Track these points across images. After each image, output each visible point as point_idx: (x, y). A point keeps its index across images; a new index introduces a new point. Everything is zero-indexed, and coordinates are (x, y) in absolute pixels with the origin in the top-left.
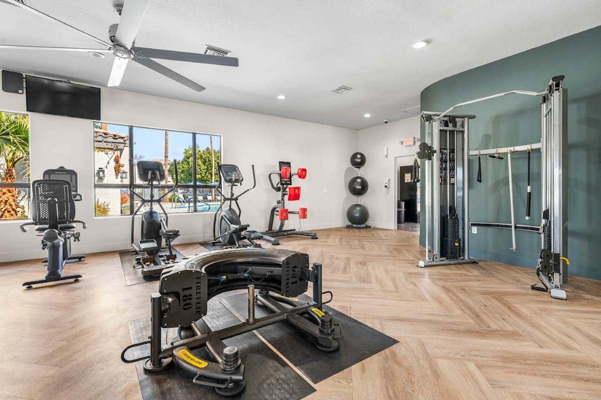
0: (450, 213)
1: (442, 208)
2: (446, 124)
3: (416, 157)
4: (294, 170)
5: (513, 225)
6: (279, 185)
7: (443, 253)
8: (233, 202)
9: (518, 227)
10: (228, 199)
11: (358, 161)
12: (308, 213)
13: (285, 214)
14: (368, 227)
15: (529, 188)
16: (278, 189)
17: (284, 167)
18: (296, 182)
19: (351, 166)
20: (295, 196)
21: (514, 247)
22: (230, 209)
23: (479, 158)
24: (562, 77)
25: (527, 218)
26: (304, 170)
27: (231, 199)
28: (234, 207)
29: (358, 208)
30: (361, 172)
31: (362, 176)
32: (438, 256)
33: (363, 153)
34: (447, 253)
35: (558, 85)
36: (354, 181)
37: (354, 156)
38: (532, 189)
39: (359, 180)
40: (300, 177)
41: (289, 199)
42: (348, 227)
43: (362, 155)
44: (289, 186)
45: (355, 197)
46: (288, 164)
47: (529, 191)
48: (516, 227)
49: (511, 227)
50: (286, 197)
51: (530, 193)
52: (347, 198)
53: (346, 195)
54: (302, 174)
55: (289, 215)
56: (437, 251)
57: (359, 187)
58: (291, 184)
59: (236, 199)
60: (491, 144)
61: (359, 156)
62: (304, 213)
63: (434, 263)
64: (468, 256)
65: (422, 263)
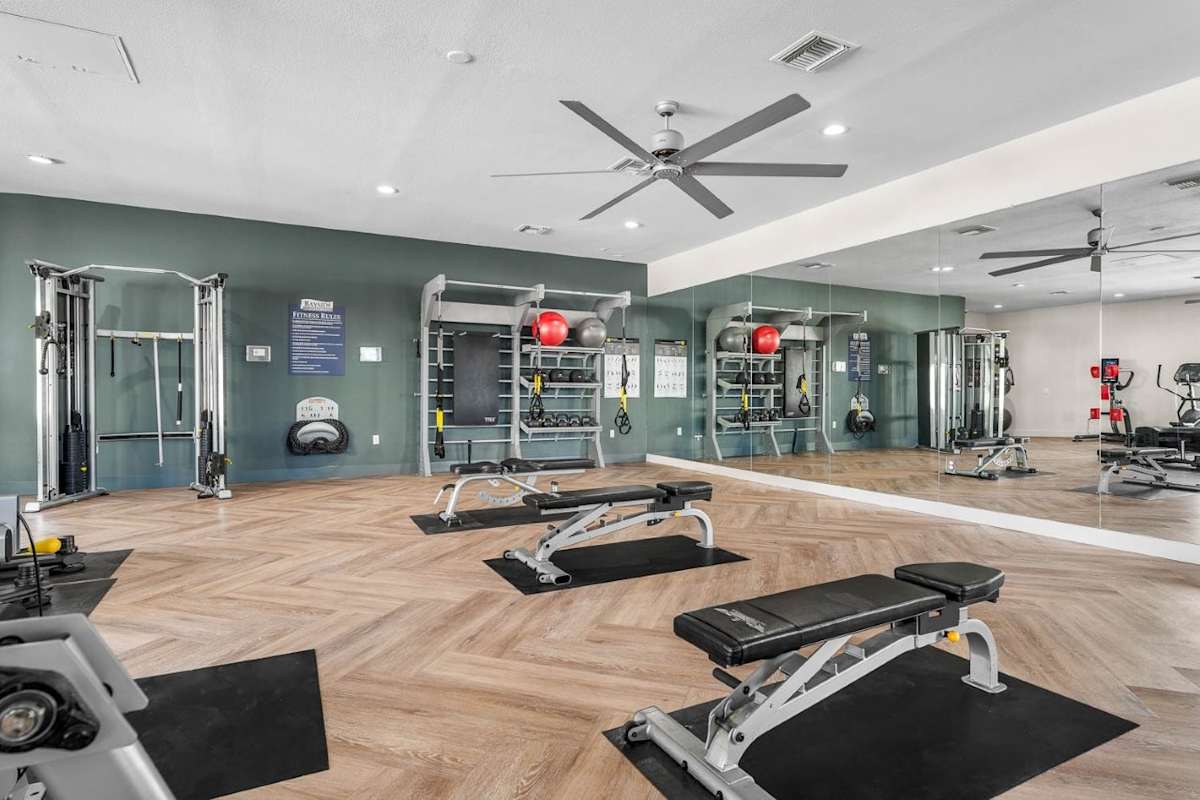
0: (72, 423)
1: (63, 416)
2: (65, 286)
5: (160, 433)
7: (63, 486)
9: (166, 436)
15: (180, 386)
21: (161, 461)
23: (112, 341)
24: (227, 276)
25: (178, 423)
32: (57, 492)
34: (68, 484)
35: (222, 281)
38: (183, 387)
47: (180, 390)
48: (163, 436)
49: (157, 436)
51: (181, 392)
56: (54, 482)
60: (120, 323)
63: (52, 503)
64: (96, 486)
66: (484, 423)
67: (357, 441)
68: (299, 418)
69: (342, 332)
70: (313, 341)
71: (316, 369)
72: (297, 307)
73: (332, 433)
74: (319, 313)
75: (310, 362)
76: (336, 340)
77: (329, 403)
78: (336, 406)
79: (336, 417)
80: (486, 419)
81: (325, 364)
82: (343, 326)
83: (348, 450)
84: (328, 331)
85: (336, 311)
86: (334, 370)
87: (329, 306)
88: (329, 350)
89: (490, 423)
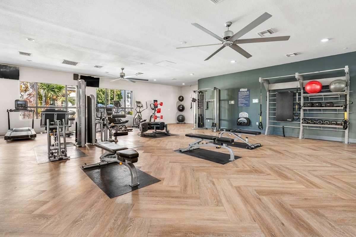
1: (199, 115)
2: (200, 93)
3: (191, 101)
4: (158, 103)
6: (154, 108)
7: (199, 127)
8: (140, 113)
10: (138, 112)
11: (181, 99)
12: (163, 117)
13: (156, 118)
14: (185, 123)
16: (153, 109)
17: (155, 102)
18: (159, 107)
19: (178, 100)
20: (159, 111)
22: (139, 115)
26: (162, 103)
27: (139, 112)
28: (140, 115)
29: (181, 116)
30: (182, 103)
31: (183, 105)
33: (183, 96)
36: (179, 106)
37: (180, 97)
39: (181, 106)
40: (160, 105)
41: (157, 113)
42: (178, 123)
43: (182, 97)
44: (157, 108)
45: (180, 112)
46: (156, 101)
50: (156, 112)
52: (177, 112)
53: (177, 111)
54: (161, 104)
55: (157, 118)
56: (197, 126)
57: (181, 109)
58: (157, 107)
59: (140, 112)
61: (181, 97)
62: (162, 117)
63: (196, 129)
64: (205, 127)
65: (193, 129)
66: (287, 121)
67: (253, 124)
68: (240, 117)
69: (249, 95)
70: (243, 98)
71: (243, 105)
72: (239, 91)
73: (246, 121)
74: (244, 92)
75: (242, 103)
76: (248, 98)
77: (246, 113)
78: (247, 114)
79: (248, 117)
80: (288, 120)
81: (245, 104)
82: (249, 94)
83: (250, 125)
84: (246, 96)
85: (248, 90)
86: (247, 105)
87: (246, 90)
88: (246, 100)
89: (289, 121)
